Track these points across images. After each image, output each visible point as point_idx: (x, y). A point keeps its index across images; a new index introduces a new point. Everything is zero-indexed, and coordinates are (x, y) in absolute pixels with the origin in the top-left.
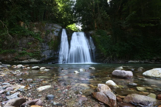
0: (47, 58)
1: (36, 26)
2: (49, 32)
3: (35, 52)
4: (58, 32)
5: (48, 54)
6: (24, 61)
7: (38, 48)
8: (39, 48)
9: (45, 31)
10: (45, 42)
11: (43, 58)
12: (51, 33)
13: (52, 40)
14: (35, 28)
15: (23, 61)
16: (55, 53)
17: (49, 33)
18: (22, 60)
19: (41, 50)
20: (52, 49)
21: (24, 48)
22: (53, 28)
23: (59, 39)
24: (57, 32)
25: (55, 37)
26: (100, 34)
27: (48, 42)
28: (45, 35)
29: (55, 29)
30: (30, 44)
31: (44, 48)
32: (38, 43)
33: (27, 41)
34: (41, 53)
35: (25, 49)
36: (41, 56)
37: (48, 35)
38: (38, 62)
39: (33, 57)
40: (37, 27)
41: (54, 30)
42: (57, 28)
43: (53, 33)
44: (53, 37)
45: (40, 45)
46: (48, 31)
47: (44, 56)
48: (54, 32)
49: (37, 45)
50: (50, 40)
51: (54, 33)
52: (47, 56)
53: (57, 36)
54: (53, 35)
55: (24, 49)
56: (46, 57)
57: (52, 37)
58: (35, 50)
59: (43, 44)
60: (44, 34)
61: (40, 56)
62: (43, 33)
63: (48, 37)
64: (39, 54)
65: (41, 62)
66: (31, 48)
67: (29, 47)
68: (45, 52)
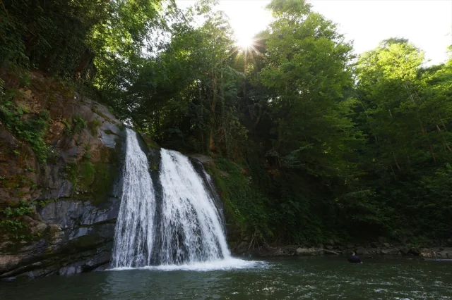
0: (59, 244)
1: (35, 87)
2: (83, 127)
4: (113, 136)
7: (22, 186)
8: (26, 189)
11: (38, 239)
12: (87, 133)
13: (89, 159)
14: (28, 93)
17: (80, 131)
19: (38, 196)
20: (82, 197)
22: (96, 115)
23: (116, 159)
24: (108, 132)
25: (103, 149)
26: (227, 170)
27: (71, 165)
28: (64, 132)
29: (101, 119)
31: (50, 190)
32: (30, 163)
34: (33, 216)
36: (33, 229)
37: (76, 136)
38: (8, 265)
40: (38, 90)
41: (97, 124)
42: (107, 119)
43: (94, 133)
44: (93, 148)
45: (36, 172)
46: (79, 121)
47: (48, 232)
48: (100, 131)
49: (20, 170)
50: (80, 158)
51: (100, 133)
52: (63, 230)
53: (111, 150)
54: (96, 141)
56: (57, 236)
57: (90, 146)
60: (62, 126)
61: (26, 231)
62: (59, 124)
63: (73, 143)
64: (22, 220)
65: (27, 265)
68: (51, 207)
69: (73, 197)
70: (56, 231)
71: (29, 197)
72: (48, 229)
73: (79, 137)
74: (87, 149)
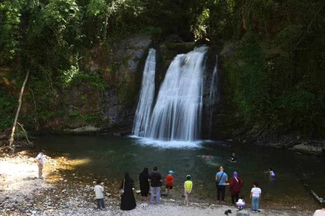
0: (112, 124)
1: (94, 57)
2: (119, 65)
3: (92, 112)
4: (138, 61)
5: (114, 115)
6: (77, 129)
7: (96, 104)
8: (98, 105)
9: (111, 65)
10: (111, 89)
11: (105, 122)
12: (122, 67)
13: (125, 82)
14: (92, 62)
15: (74, 130)
16: (128, 112)
17: (118, 68)
18: (73, 128)
19: (103, 106)
20: (123, 103)
21: (76, 106)
22: (128, 50)
24: (135, 60)
25: (131, 73)
26: (246, 58)
27: (117, 88)
28: (111, 73)
30: (83, 98)
31: (109, 102)
33: (79, 93)
34: (102, 114)
35: (77, 108)
36: (103, 119)
37: (117, 72)
38: (97, 131)
39: (89, 122)
40: (95, 59)
41: (129, 57)
42: (137, 48)
43: (126, 65)
44: (126, 75)
45: (101, 97)
46: (115, 64)
47: (108, 120)
49: (95, 99)
50: (121, 83)
51: (129, 63)
52: (113, 119)
53: (134, 73)
54: (127, 71)
55: (75, 108)
56: (111, 121)
57: (124, 74)
58: (91, 109)
59: (106, 93)
61: (101, 120)
62: (107, 70)
63: (116, 76)
64: (99, 116)
65: (102, 131)
66: (85, 106)
67: (83, 105)
68: (110, 110)
69: (119, 104)
70: (110, 119)
71: (99, 108)
72: (108, 119)
73: (119, 71)
74: (123, 76)
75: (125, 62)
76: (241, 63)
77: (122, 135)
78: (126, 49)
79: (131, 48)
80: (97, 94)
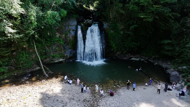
1: (57, 31)
3: (61, 53)
5: (69, 53)
9: (64, 34)
10: (66, 43)
14: (57, 33)
15: (55, 62)
17: (67, 35)
21: (54, 52)
24: (73, 30)
27: (68, 42)
30: (57, 48)
31: (66, 48)
33: (55, 47)
34: (64, 54)
38: (64, 60)
39: (61, 57)
41: (70, 30)
42: (73, 26)
43: (70, 33)
44: (71, 37)
46: (66, 33)
47: (67, 56)
50: (69, 40)
52: (69, 55)
53: (74, 36)
54: (71, 35)
60: (64, 36)
61: (64, 56)
63: (67, 38)
65: (66, 60)
66: (58, 51)
67: (57, 51)
68: (67, 51)
69: (69, 49)
71: (63, 51)
74: (69, 38)
75: (69, 32)
76: (112, 31)
77: (73, 60)
78: (69, 26)
79: (70, 26)
80: (62, 46)
